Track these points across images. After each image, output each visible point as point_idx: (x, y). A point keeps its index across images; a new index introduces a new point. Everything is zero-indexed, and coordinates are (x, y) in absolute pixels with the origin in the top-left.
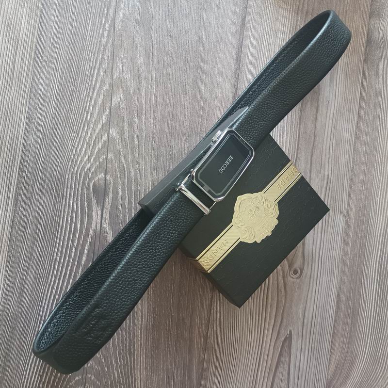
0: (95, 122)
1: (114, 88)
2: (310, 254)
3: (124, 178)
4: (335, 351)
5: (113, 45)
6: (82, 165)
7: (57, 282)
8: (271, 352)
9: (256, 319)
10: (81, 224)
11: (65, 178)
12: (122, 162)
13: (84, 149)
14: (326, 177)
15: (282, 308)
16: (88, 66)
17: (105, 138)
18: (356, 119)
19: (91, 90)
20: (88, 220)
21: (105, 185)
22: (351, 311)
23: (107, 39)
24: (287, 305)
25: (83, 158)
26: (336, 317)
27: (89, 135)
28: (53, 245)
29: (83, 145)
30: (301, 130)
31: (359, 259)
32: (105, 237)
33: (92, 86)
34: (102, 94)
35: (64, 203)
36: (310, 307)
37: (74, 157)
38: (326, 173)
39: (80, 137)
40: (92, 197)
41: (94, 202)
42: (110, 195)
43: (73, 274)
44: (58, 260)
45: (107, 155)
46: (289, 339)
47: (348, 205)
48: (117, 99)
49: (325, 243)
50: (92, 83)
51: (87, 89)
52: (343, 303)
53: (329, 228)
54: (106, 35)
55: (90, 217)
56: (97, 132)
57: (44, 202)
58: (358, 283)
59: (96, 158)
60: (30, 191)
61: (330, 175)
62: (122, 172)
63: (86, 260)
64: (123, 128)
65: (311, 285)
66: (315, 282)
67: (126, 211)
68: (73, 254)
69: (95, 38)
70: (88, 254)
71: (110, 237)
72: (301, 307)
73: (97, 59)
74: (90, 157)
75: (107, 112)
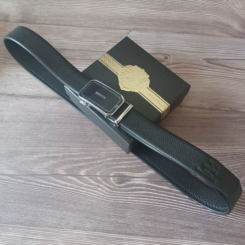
0: (76, 185)
1: (54, 173)
2: (155, 50)
3: (112, 164)
4: (213, 33)
5: (26, 176)
6: (104, 192)
7: (182, 205)
8: (217, 70)
9: (197, 80)
10: (143, 191)
11: (114, 202)
12: (102, 166)
13: (94, 191)
14: (107, 43)
15: (189, 65)
16: (40, 191)
17: (86, 178)
18: (70, 27)
19: (56, 188)
20: (141, 187)
21: (117, 176)
22: (187, 25)
23: (22, 179)
24: (187, 62)
25: (100, 192)
26: (192, 34)
27: (85, 188)
28: (158, 208)
29: (92, 192)
30: (78, 58)
31: (156, 22)
32: (151, 175)
33: (53, 187)
34: (58, 181)
35: (130, 203)
36: (187, 49)
37: (100, 197)
38: (105, 43)
39: (87, 194)
40: (125, 184)
41: (128, 183)
42: (123, 173)
43: (177, 194)
44: (168, 205)
45: (97, 176)
46: (208, 60)
47: (123, 30)
48: (61, 171)
49: (148, 42)
50: (51, 188)
51: (55, 191)
52: (183, 30)
53: (138, 40)
54: (19, 180)
55: (139, 185)
56: (83, 183)
57: (130, 216)
58: (171, 22)
59: (100, 183)
60: (123, 225)
61: (105, 41)
62: (108, 166)
63: (167, 186)
64: (80, 167)
65: (173, 49)
66: (172, 46)
67: (134, 163)
68: (163, 195)
69: (21, 187)
70: (163, 185)
71: (151, 172)
72: (188, 54)
73: (35, 185)
74: (99, 187)
75: (70, 177)
